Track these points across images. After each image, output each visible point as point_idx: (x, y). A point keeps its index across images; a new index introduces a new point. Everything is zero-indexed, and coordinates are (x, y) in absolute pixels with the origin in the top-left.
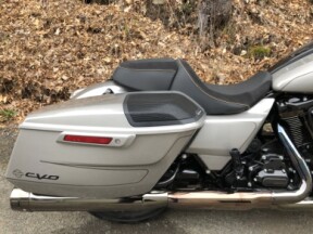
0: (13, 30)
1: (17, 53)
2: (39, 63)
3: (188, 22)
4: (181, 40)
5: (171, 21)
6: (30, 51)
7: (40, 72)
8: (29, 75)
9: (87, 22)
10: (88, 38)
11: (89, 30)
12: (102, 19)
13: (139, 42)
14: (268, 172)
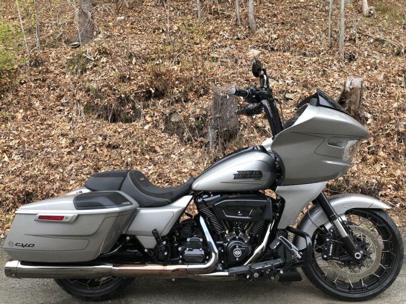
0: (42, 148)
1: (42, 169)
2: (58, 176)
3: (201, 136)
4: (194, 153)
5: (186, 135)
6: (53, 166)
7: (58, 184)
8: (48, 187)
9: (108, 139)
10: (106, 153)
11: (109, 146)
12: (122, 136)
13: (153, 155)
14: (189, 250)
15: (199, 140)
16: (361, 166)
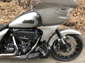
11: (1, 9)
12: (6, 6)
14: (8, 48)
15: (28, 8)
16: (72, 17)
